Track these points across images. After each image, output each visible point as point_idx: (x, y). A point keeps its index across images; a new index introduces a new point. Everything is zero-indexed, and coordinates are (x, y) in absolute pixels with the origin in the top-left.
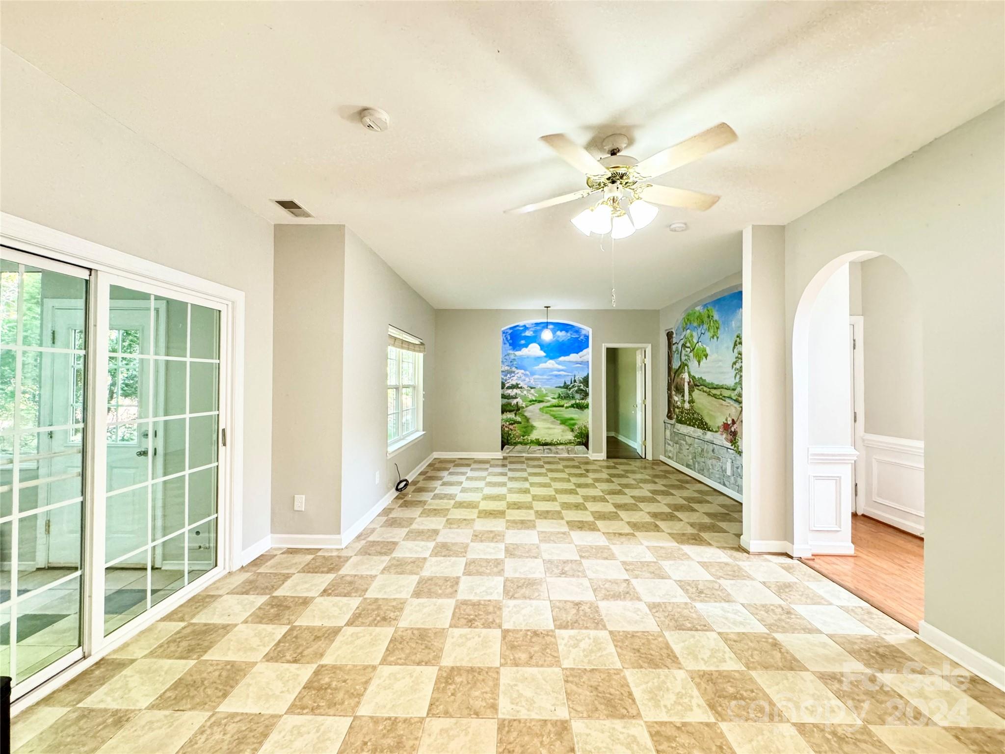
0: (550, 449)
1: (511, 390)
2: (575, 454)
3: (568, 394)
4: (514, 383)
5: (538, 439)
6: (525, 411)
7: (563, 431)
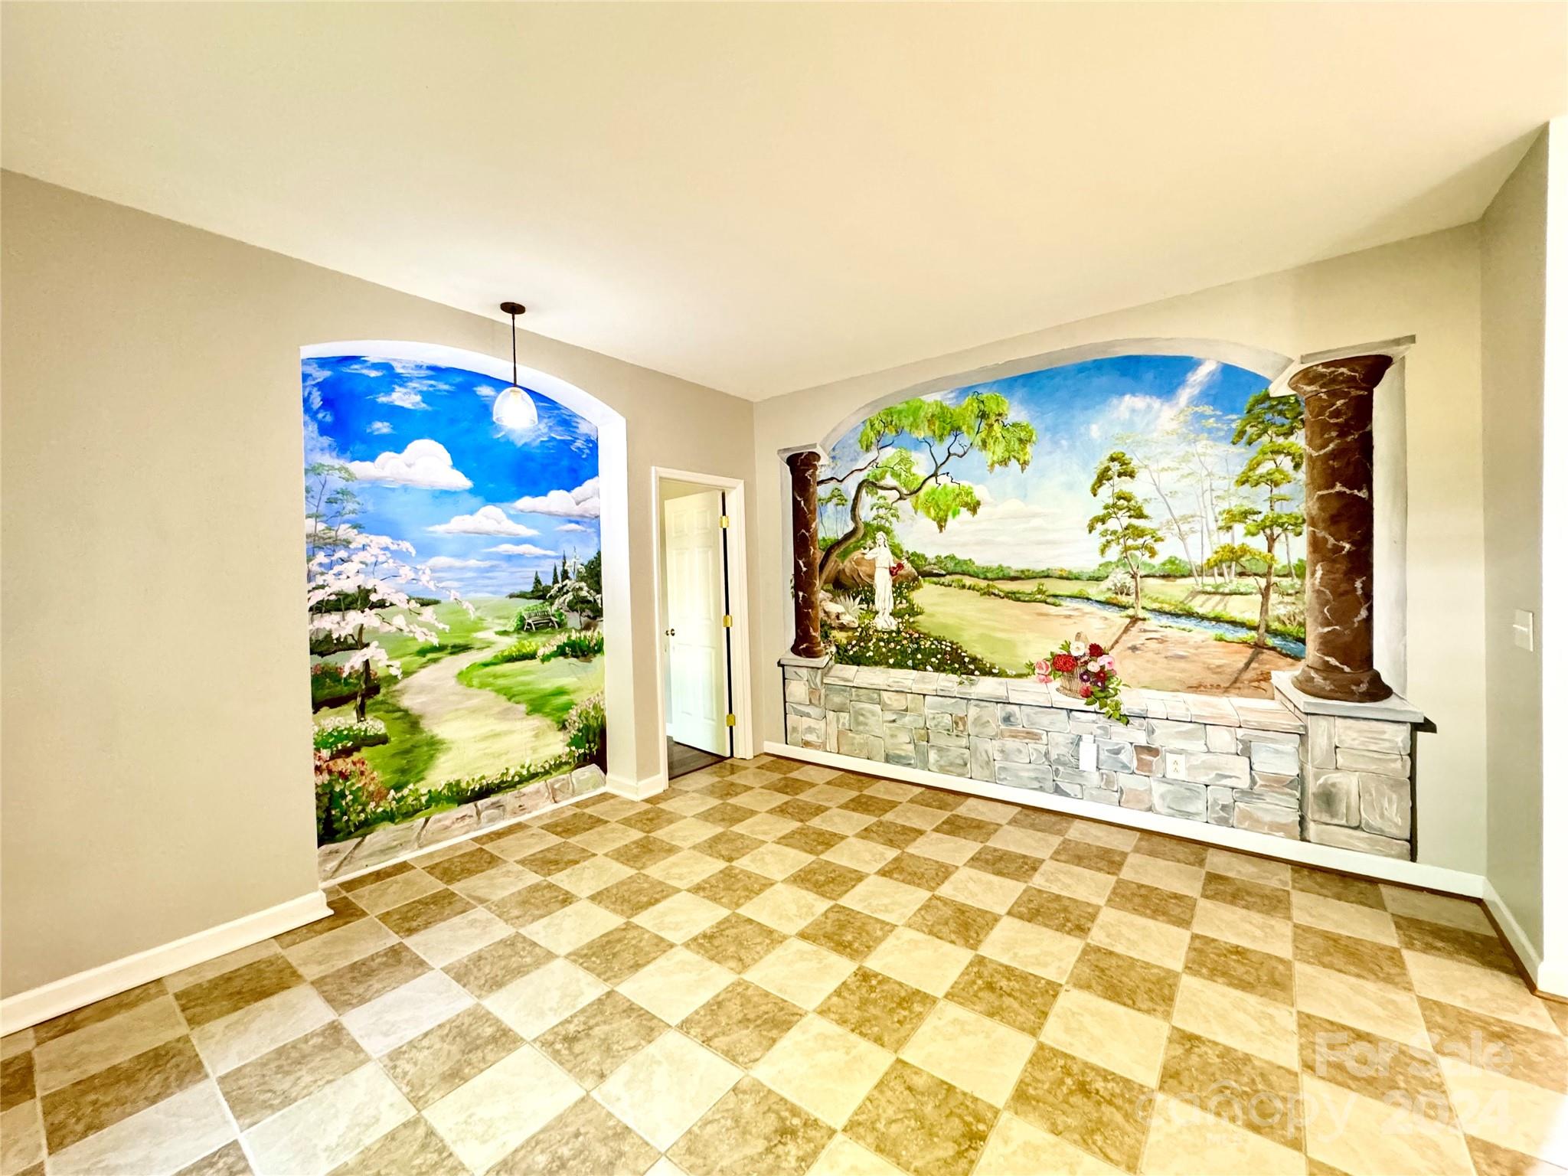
0: (497, 805)
1: (336, 617)
2: (574, 794)
3: (545, 615)
4: (349, 586)
5: (458, 783)
6: (402, 692)
7: (536, 736)
